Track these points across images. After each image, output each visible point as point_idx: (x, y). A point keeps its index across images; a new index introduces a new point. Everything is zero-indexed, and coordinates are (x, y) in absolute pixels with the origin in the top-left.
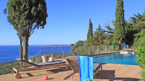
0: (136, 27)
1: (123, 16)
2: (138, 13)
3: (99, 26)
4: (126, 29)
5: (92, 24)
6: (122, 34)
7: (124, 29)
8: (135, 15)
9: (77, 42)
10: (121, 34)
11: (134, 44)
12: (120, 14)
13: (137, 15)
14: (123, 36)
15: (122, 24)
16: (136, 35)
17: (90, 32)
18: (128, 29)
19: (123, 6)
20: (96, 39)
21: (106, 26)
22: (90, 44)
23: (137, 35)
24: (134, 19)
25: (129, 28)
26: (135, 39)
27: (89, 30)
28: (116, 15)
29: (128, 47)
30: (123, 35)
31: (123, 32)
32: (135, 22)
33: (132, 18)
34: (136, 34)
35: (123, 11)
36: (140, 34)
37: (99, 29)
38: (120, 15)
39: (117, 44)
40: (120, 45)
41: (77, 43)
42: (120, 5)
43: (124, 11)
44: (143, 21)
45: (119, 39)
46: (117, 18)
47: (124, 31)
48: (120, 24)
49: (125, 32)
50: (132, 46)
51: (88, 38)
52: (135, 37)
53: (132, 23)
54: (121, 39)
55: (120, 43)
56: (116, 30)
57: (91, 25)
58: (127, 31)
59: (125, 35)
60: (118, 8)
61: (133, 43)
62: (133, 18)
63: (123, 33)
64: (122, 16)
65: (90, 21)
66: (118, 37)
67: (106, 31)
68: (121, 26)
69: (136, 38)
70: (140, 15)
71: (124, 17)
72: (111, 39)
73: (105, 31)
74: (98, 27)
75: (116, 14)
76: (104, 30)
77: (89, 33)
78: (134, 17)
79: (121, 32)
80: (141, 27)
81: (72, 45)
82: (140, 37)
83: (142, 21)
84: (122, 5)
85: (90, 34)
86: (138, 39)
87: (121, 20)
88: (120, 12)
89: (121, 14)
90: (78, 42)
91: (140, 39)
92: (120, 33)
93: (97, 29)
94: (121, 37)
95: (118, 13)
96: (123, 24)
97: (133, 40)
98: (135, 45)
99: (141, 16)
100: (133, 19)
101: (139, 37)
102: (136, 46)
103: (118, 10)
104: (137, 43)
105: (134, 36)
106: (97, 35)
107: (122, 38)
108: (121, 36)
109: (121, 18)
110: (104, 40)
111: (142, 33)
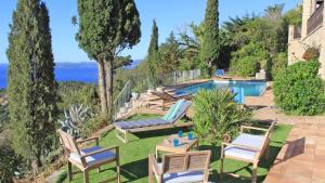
0: (235, 41)
2: (237, 16)
5: (157, 30)
6: (214, 52)
13: (234, 18)
14: (216, 54)
15: (215, 35)
17: (154, 44)
20: (166, 57)
26: (233, 61)
31: (216, 48)
34: (234, 52)
35: (218, 14)
52: (232, 57)
58: (221, 46)
59: (219, 53)
68: (213, 38)
69: (235, 58)
72: (193, 57)
73: (180, 44)
74: (169, 37)
76: (178, 42)
77: (151, 45)
80: (242, 41)
82: (240, 57)
83: (243, 31)
86: (236, 61)
91: (239, 60)
92: (212, 49)
93: (167, 40)
97: (230, 61)
98: (232, 70)
111: (242, 50)
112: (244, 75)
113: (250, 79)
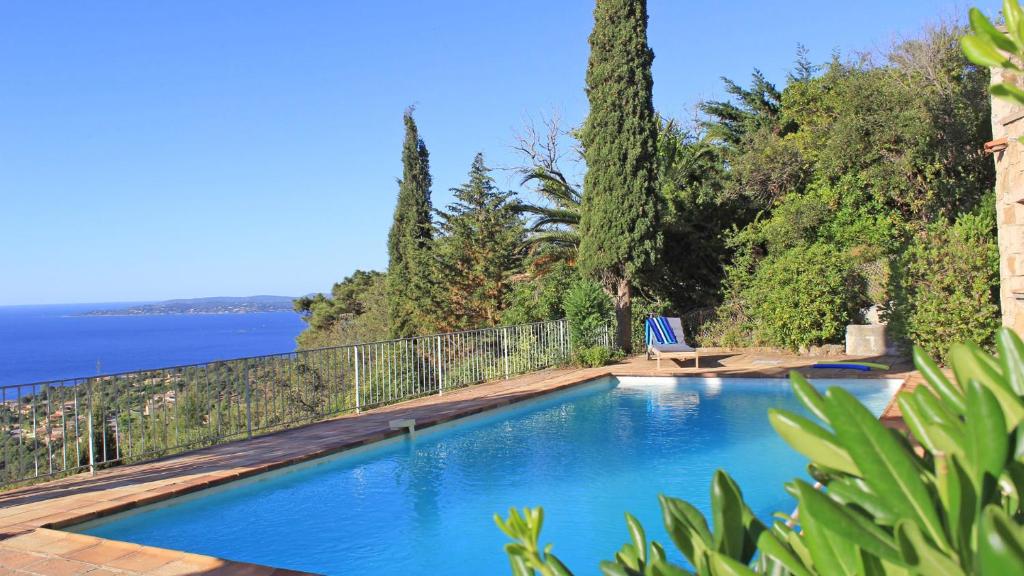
0: (739, 181)
1: (642, 93)
2: (758, 76)
3: (478, 169)
4: (666, 190)
5: (424, 153)
6: (636, 235)
7: (650, 191)
8: (737, 90)
9: (340, 281)
10: (631, 230)
11: (728, 305)
12: (620, 78)
13: (748, 86)
14: (648, 244)
15: (634, 153)
16: (742, 236)
17: (412, 214)
18: (683, 195)
19: (644, 17)
20: (451, 268)
21: (532, 165)
22: (410, 305)
23: (746, 235)
24: (731, 117)
25: (698, 179)
26: (735, 272)
27: (404, 200)
28: (594, 85)
29: (679, 332)
30: (642, 240)
31: (645, 214)
32: (737, 141)
33: (716, 111)
34: (740, 228)
35: (647, 56)
36: (767, 229)
37: (479, 190)
38: (623, 84)
39: (600, 308)
40: (625, 314)
41: (337, 286)
42: (624, 12)
43: (651, 56)
44: (790, 135)
45: (617, 270)
46: (596, 109)
47: (650, 208)
48: (625, 158)
49: (657, 217)
50: (714, 318)
51: (399, 259)
52: (731, 252)
53: (717, 143)
54: (629, 269)
55: (626, 299)
56: (589, 199)
57: (417, 158)
58: (679, 205)
59: (660, 238)
60: (609, 30)
61: (720, 300)
62: (726, 113)
63: (641, 226)
64: (636, 94)
65: (413, 129)
66: (606, 258)
67: (526, 208)
68: (628, 168)
69: (743, 261)
70: (771, 89)
71: (648, 104)
72: (559, 265)
73: (518, 208)
74: (467, 180)
75: (590, 73)
76: (509, 200)
77: (401, 219)
78: (726, 105)
79: (628, 217)
80: (774, 176)
81: (306, 304)
82: (771, 249)
83: (782, 134)
84: (632, 12)
85: (410, 226)
86: (751, 270)
87: (632, 121)
88: (618, 64)
89: (631, 82)
90: (350, 281)
91: (765, 267)
92: (624, 221)
93: (460, 193)
94: (630, 258)
95: (608, 67)
96: (645, 158)
97: (721, 274)
98: (734, 315)
99: (778, 97)
100: (721, 114)
101: (762, 249)
102: (742, 320)
103: (603, 48)
104: (750, 296)
105: (729, 243)
106: (459, 241)
107: (638, 263)
108: (631, 249)
109: (629, 108)
110: (513, 278)
111: (778, 220)
112: (785, 337)
113: (815, 356)
